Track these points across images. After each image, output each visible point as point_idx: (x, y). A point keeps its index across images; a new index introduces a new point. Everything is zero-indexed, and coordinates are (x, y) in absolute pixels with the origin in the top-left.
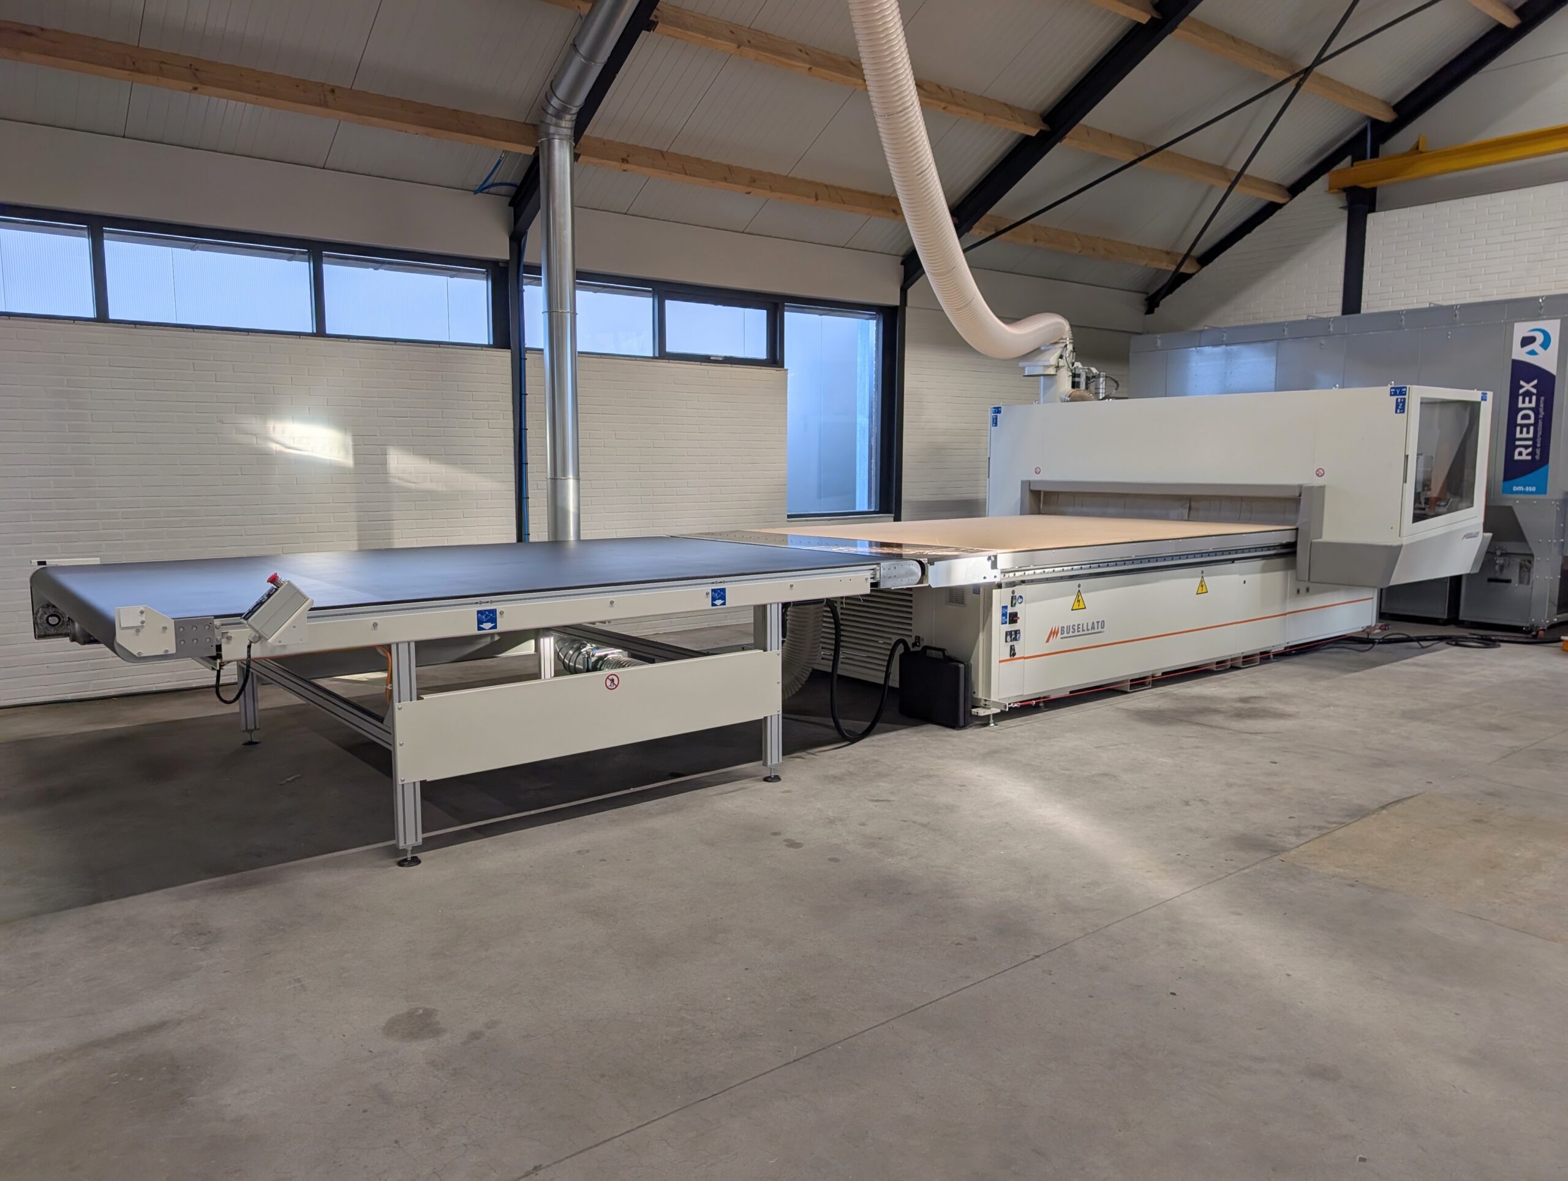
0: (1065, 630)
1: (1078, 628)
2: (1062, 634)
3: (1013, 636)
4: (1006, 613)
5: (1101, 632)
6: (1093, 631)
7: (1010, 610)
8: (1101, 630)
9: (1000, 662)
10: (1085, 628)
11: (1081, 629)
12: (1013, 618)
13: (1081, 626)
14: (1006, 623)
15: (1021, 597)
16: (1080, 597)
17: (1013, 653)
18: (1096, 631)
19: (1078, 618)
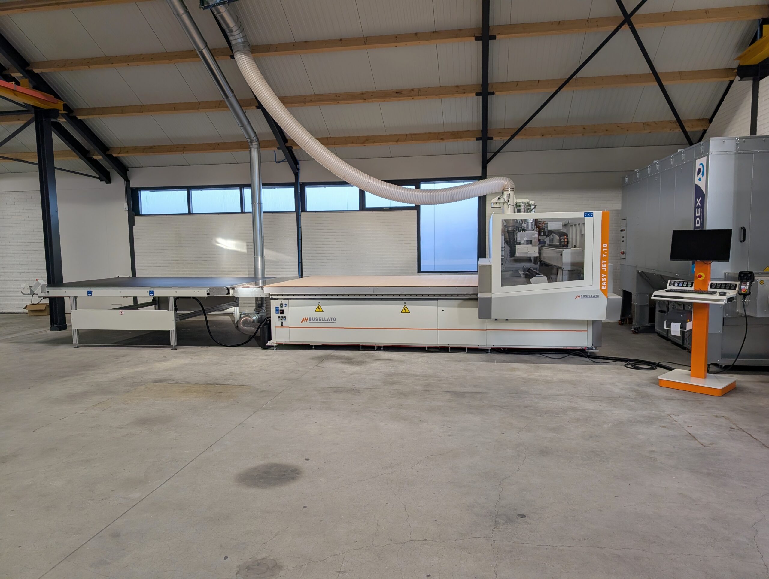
0: (312, 319)
1: (319, 319)
2: (309, 320)
3: (282, 318)
4: (278, 310)
5: (334, 322)
6: (328, 321)
7: (280, 308)
8: (334, 321)
9: (276, 327)
10: (324, 319)
11: (321, 320)
12: (282, 312)
13: (321, 319)
14: (278, 313)
15: (286, 304)
16: (320, 307)
17: (282, 325)
18: (330, 321)
19: (318, 315)
